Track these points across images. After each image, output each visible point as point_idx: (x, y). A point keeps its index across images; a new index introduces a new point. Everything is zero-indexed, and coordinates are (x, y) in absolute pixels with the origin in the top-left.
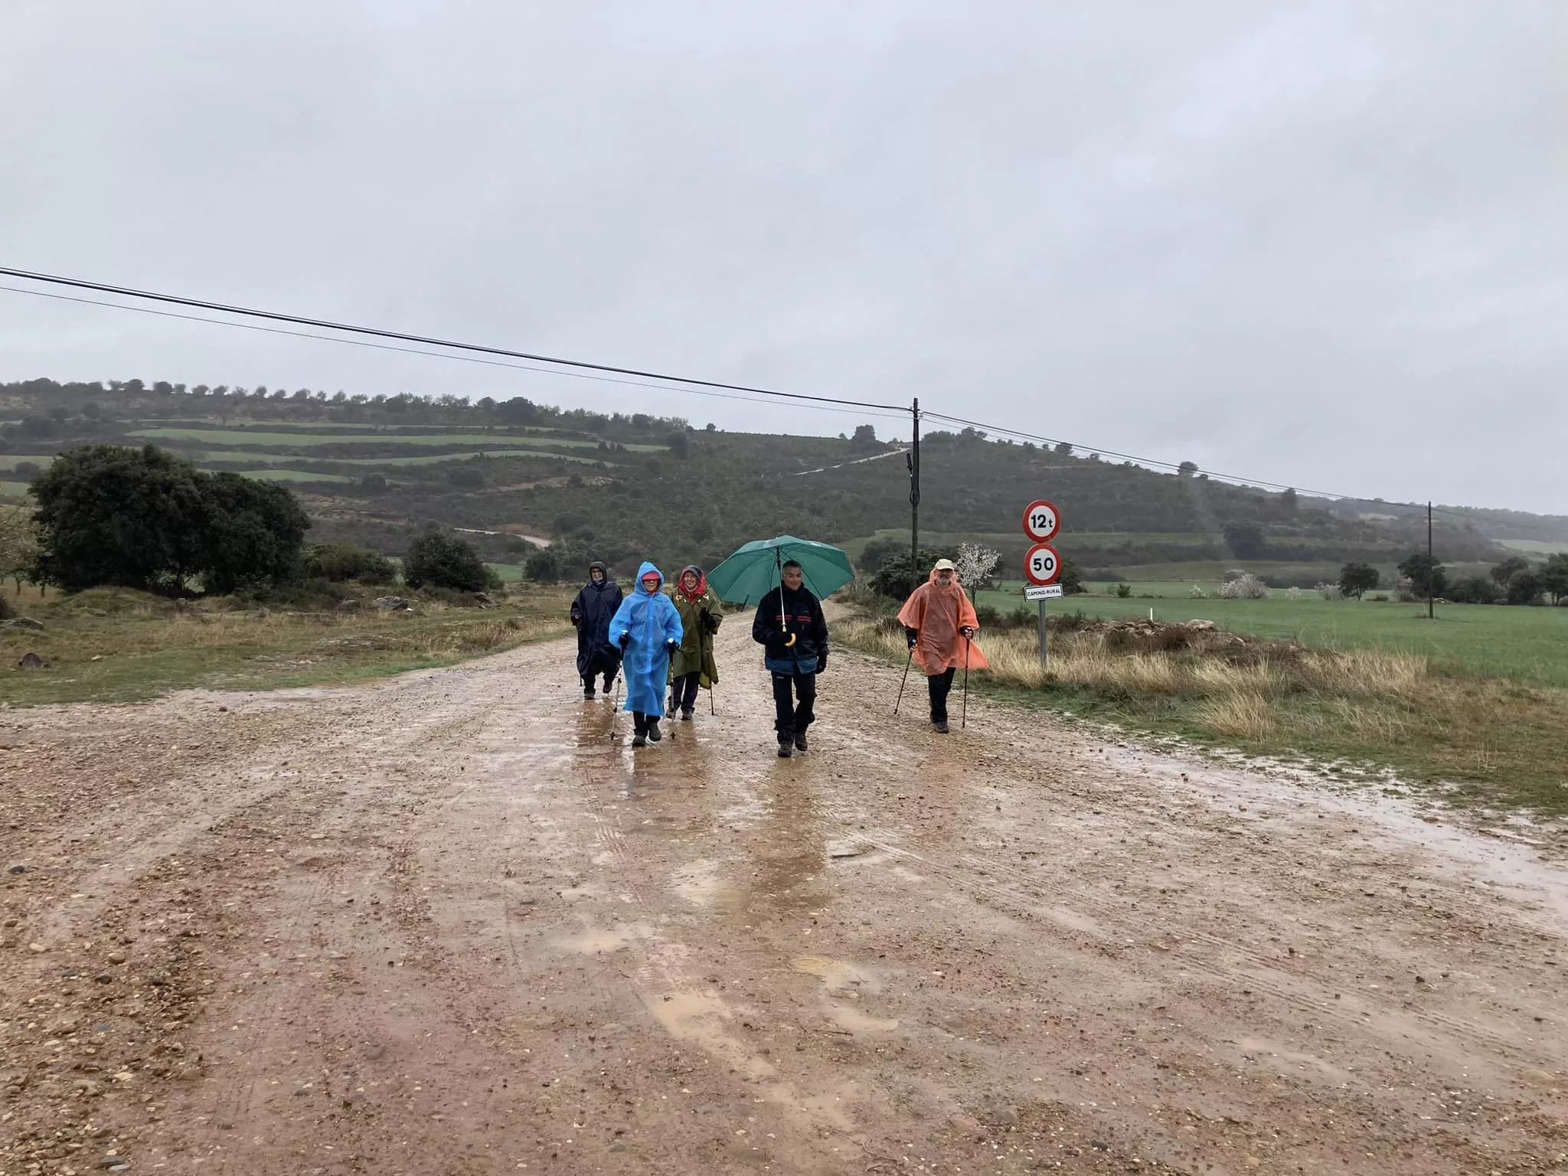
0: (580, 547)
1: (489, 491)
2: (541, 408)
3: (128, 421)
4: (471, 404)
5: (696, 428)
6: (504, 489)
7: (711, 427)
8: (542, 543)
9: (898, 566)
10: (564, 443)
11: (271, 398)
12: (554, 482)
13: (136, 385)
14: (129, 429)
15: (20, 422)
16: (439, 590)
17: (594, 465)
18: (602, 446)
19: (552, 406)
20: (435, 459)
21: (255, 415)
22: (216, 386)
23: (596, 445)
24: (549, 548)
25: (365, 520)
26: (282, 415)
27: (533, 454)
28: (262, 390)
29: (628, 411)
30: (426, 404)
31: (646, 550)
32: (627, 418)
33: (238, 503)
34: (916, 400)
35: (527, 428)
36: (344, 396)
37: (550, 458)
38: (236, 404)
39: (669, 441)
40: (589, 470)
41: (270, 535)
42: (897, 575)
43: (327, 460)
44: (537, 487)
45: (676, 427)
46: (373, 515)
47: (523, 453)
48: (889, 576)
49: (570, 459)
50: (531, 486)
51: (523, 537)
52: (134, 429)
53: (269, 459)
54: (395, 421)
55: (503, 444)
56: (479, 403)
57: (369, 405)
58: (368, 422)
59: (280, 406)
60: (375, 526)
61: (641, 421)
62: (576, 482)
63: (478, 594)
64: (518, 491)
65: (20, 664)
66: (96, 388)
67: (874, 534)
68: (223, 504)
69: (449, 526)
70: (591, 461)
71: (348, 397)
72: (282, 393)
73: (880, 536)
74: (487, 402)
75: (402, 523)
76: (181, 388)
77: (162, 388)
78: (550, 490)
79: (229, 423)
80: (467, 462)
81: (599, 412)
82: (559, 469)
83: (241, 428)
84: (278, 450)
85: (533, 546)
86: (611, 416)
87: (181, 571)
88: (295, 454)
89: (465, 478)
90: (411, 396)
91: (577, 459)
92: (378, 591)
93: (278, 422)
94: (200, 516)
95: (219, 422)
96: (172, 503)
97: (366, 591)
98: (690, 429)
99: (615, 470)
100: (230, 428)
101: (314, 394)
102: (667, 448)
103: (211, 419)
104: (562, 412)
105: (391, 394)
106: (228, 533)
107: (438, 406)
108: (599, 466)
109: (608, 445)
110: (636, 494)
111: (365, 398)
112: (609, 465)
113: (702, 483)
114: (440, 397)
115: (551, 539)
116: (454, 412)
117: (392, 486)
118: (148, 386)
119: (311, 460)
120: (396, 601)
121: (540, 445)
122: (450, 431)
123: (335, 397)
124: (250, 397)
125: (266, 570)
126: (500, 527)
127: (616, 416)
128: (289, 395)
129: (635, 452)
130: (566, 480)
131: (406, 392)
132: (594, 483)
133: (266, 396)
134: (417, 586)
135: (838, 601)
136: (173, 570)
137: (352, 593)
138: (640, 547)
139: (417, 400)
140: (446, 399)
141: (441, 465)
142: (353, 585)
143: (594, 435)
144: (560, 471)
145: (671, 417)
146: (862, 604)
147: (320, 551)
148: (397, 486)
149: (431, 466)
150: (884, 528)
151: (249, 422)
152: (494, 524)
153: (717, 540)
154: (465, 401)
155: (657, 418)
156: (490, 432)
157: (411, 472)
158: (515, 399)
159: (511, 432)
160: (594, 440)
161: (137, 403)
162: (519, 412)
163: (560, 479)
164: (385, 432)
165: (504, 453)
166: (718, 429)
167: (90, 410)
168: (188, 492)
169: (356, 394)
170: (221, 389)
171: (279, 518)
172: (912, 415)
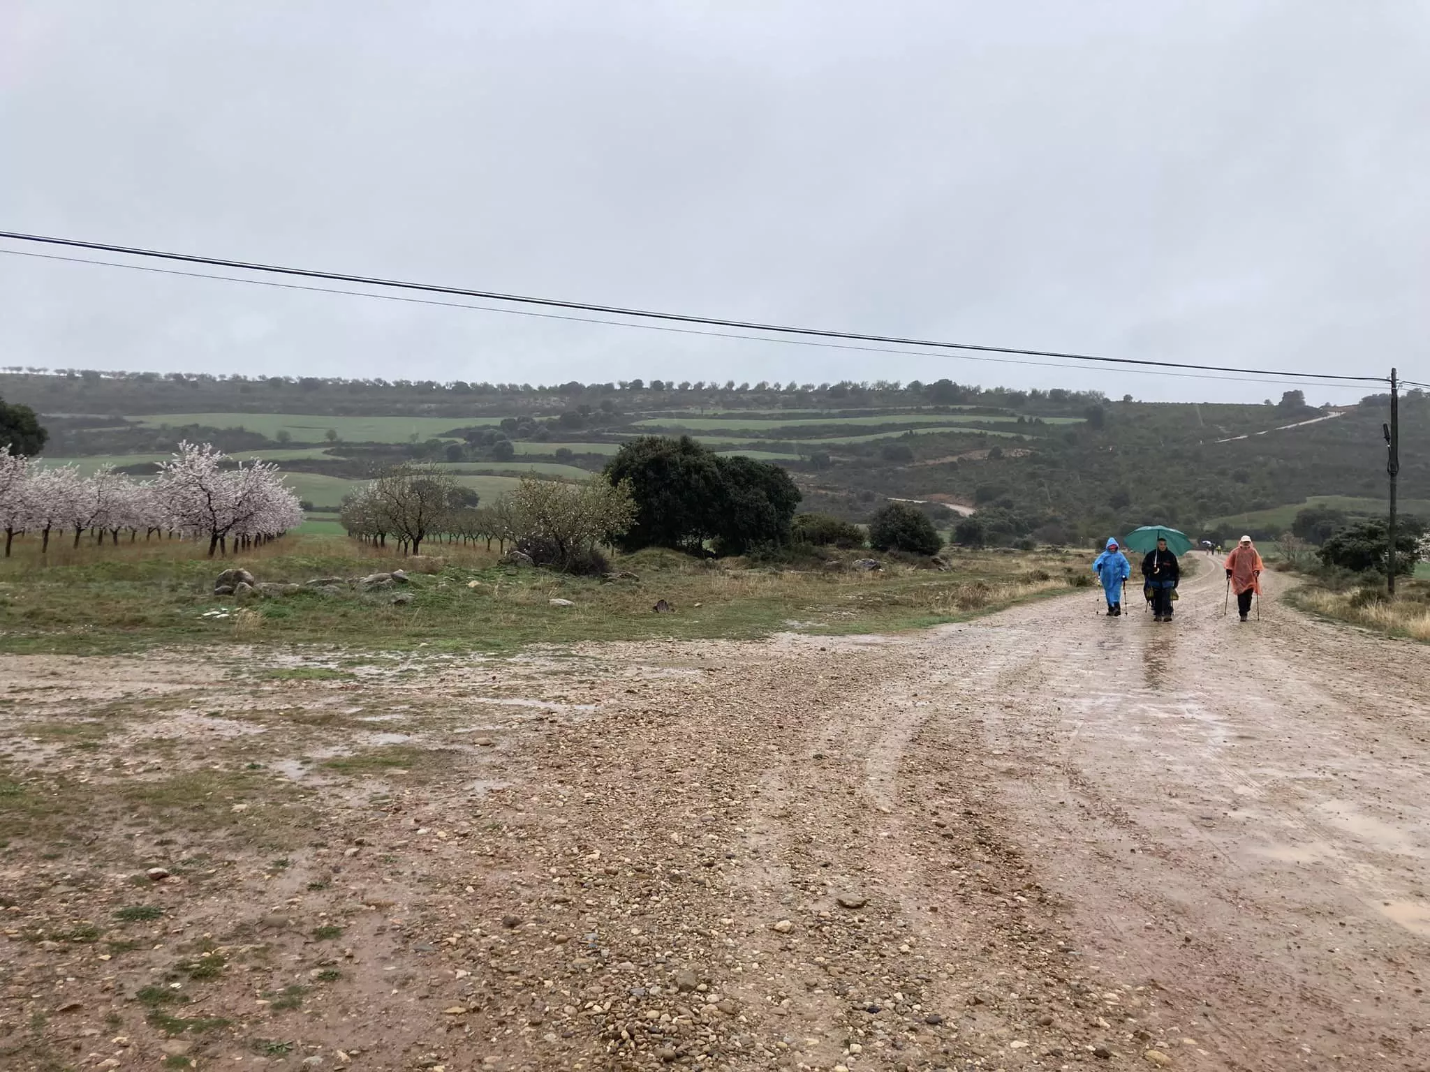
0: (1002, 514)
1: (917, 464)
2: (964, 388)
3: (632, 414)
4: (902, 387)
5: (1113, 399)
6: (931, 462)
7: (1128, 398)
8: (966, 511)
9: (1350, 535)
10: (984, 419)
11: (738, 390)
12: (977, 455)
13: (638, 383)
14: (633, 419)
15: (557, 417)
16: (902, 553)
17: (1013, 439)
18: (1021, 420)
19: (974, 385)
20: (870, 438)
21: (727, 405)
22: (696, 383)
23: (1015, 420)
24: (974, 516)
25: (813, 492)
26: (746, 404)
27: (956, 430)
28: (731, 384)
29: (1045, 387)
30: (864, 389)
31: (1064, 517)
32: (1045, 393)
33: (748, 481)
34: (1393, 370)
35: (952, 407)
36: (795, 386)
37: (973, 434)
38: (711, 396)
39: (1087, 413)
40: (1011, 443)
41: (772, 507)
42: (1350, 545)
43: (782, 441)
44: (961, 460)
45: (1093, 400)
46: (819, 488)
47: (947, 430)
48: (1341, 545)
49: (990, 433)
50: (955, 459)
51: (947, 505)
52: (637, 420)
53: (736, 441)
54: (838, 406)
55: (931, 422)
56: (909, 386)
57: (817, 393)
58: (814, 407)
59: (744, 397)
60: (821, 496)
61: (1058, 395)
62: (996, 454)
63: (933, 557)
64: (943, 464)
65: (655, 608)
66: (609, 387)
67: (1305, 501)
68: (737, 483)
69: (883, 496)
70: (1011, 435)
71: (799, 387)
72: (747, 385)
73: (1311, 503)
74: (916, 385)
75: (844, 494)
76: (670, 385)
77: (657, 385)
78: (972, 463)
79: (705, 412)
80: (898, 439)
81: (1017, 389)
82: (981, 442)
83: (715, 417)
84: (744, 433)
85: (956, 514)
86: (1029, 392)
87: (702, 535)
88: (757, 437)
89: (896, 454)
90: (850, 383)
91: (997, 433)
92: (853, 554)
93: (742, 411)
94: (720, 492)
95: (698, 412)
96: (702, 483)
97: (842, 554)
98: (1107, 401)
99: (1032, 442)
100: (707, 417)
101: (771, 385)
102: (1084, 420)
103: (692, 410)
104: (983, 391)
105: (833, 383)
106: (741, 505)
107: (874, 390)
108: (1019, 439)
109: (1027, 419)
110: (1054, 464)
111: (813, 387)
112: (1027, 438)
113: (1119, 452)
114: (876, 382)
115: (972, 507)
116: (887, 396)
117: (834, 463)
118: (646, 385)
119: (769, 441)
120: (871, 563)
121: (962, 421)
122: (884, 413)
123: (788, 388)
124: (722, 390)
125: (770, 536)
126: (926, 497)
127: (1034, 392)
128: (751, 387)
129: (1052, 425)
130: (986, 453)
131: (846, 380)
132: (1013, 455)
133: (734, 389)
134: (884, 550)
135: (1280, 570)
136: (696, 535)
137: (832, 555)
138: (1057, 513)
139: (856, 386)
140: (880, 384)
141: (876, 443)
142: (831, 549)
143: (1012, 410)
144: (982, 446)
145: (1087, 391)
146: (1309, 573)
147: (804, 521)
148: (839, 462)
149: (867, 443)
150: (1314, 494)
151: (721, 411)
152: (921, 494)
153: (1135, 508)
154: (897, 385)
155: (1074, 391)
156: (919, 411)
157: (851, 449)
158: (941, 381)
159: (937, 411)
160: (1013, 415)
161: (638, 399)
162: (945, 394)
163: (981, 452)
164: (830, 416)
165: (930, 430)
166: (1135, 400)
167: (607, 406)
168: (713, 473)
169: (805, 384)
170: (700, 385)
171: (778, 492)
172: (1390, 385)
